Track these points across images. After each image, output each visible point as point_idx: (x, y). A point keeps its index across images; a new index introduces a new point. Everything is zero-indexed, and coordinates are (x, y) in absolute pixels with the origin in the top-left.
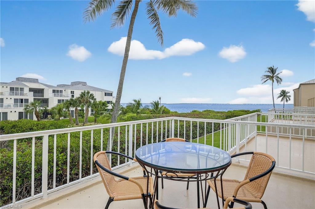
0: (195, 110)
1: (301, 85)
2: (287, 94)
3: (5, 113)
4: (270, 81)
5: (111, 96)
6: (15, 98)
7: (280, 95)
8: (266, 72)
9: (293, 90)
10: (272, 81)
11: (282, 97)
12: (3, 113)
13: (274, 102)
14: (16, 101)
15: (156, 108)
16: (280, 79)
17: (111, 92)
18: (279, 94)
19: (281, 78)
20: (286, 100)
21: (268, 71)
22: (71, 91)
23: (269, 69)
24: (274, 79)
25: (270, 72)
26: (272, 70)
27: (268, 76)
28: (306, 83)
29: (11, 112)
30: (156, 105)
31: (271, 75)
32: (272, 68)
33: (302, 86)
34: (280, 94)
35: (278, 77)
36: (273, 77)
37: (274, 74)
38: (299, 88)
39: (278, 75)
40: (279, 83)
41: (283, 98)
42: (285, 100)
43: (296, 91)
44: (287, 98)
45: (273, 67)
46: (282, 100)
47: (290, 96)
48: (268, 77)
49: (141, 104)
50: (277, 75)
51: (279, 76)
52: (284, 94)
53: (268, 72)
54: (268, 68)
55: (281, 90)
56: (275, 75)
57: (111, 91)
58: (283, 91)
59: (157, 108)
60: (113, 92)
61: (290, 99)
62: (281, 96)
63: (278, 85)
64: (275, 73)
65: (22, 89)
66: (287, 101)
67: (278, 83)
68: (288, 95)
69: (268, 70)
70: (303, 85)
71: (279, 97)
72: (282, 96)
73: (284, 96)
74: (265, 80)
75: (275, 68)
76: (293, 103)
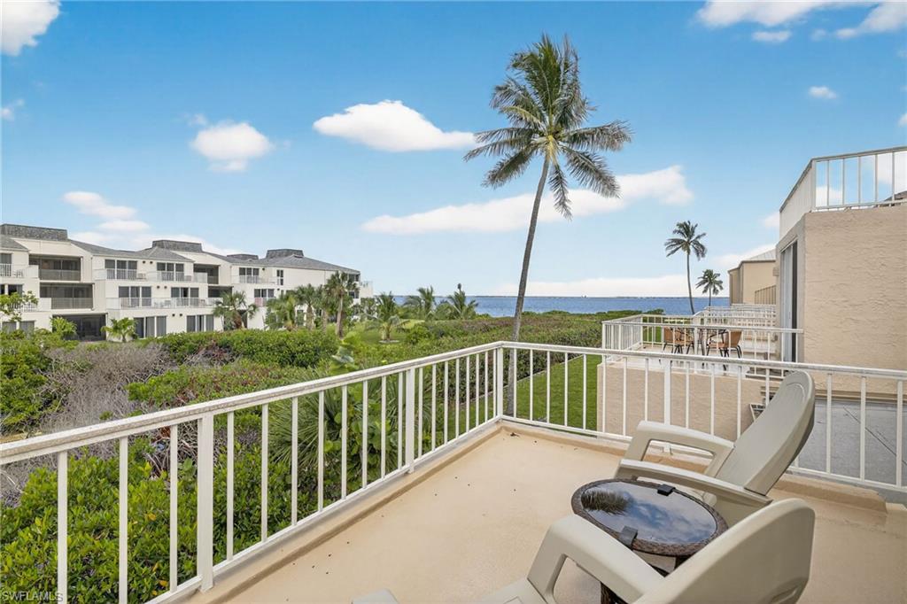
1: (742, 263)
2: (715, 277)
3: (163, 317)
4: (681, 253)
5: (357, 279)
6: (174, 286)
8: (673, 232)
9: (729, 272)
10: (686, 252)
11: (706, 284)
12: (158, 317)
13: (690, 293)
14: (175, 292)
15: (460, 308)
16: (702, 247)
18: (701, 278)
19: (704, 244)
20: (715, 289)
21: (679, 232)
22: (278, 271)
23: (680, 227)
24: (691, 247)
25: (683, 233)
26: (687, 229)
27: (678, 242)
28: (751, 260)
29: (174, 315)
30: (460, 299)
31: (686, 240)
32: (686, 225)
33: (744, 265)
34: (704, 278)
35: (698, 244)
36: (688, 243)
37: (691, 237)
38: (739, 269)
39: (698, 240)
40: (700, 255)
41: (708, 286)
42: (712, 289)
43: (737, 274)
44: (716, 286)
45: (688, 224)
46: (705, 291)
47: (721, 282)
49: (433, 298)
50: (697, 238)
51: (700, 241)
52: (709, 279)
53: (680, 234)
54: (677, 225)
55: (704, 271)
56: (693, 238)
58: (707, 271)
61: (721, 288)
62: (704, 283)
63: (699, 260)
64: (693, 235)
65: (180, 268)
66: (715, 291)
67: (697, 255)
68: (717, 279)
70: (748, 264)
71: (700, 284)
72: (707, 281)
73: (711, 283)
74: (674, 249)
75: (693, 224)
76: (728, 296)
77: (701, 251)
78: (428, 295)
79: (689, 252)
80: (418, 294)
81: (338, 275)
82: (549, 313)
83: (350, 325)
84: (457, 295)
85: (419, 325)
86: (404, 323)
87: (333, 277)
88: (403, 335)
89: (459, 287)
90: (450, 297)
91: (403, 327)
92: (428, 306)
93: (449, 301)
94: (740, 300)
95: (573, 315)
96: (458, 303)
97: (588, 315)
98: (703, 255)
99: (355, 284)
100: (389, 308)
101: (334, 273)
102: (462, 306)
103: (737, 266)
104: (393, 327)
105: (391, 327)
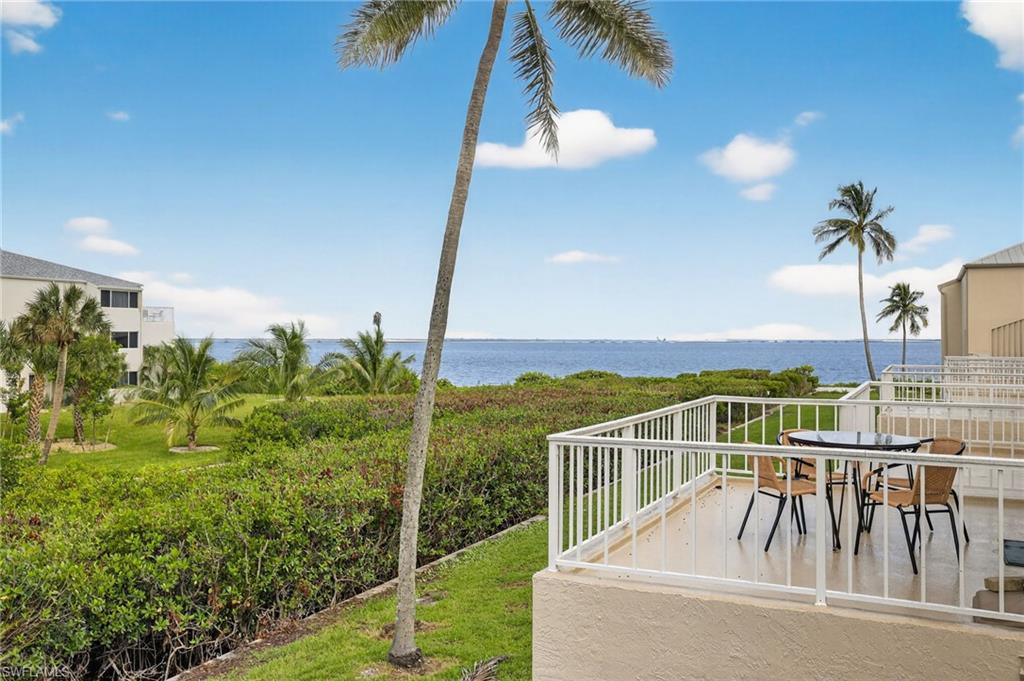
0: (532, 371)
1: (967, 268)
2: (915, 299)
5: (134, 303)
7: (889, 304)
8: (832, 205)
9: (941, 287)
10: (856, 246)
11: (897, 314)
13: (865, 331)
15: (370, 368)
16: (888, 237)
17: (136, 289)
18: (886, 300)
20: (913, 325)
21: (842, 204)
23: (843, 195)
24: (865, 236)
25: (849, 207)
26: (857, 199)
27: (842, 225)
28: (984, 262)
30: (371, 348)
31: (856, 221)
32: (855, 190)
33: (970, 273)
34: (891, 300)
35: (879, 229)
36: (860, 228)
37: (865, 216)
38: (959, 280)
39: (879, 222)
40: (884, 253)
41: (900, 317)
42: (908, 324)
43: (955, 294)
44: (917, 319)
45: (858, 187)
47: (925, 310)
48: (842, 228)
49: (306, 346)
50: (877, 218)
51: (884, 224)
52: (902, 301)
53: (842, 208)
54: (839, 189)
55: (893, 285)
56: (870, 218)
57: (133, 284)
58: (898, 287)
59: (374, 364)
60: (139, 286)
61: (926, 323)
62: (893, 311)
63: (881, 263)
64: (869, 210)
66: (915, 328)
67: (878, 252)
68: (918, 303)
69: (839, 198)
70: (975, 272)
71: (885, 313)
72: (898, 308)
73: (905, 312)
74: (833, 238)
75: (867, 189)
76: (940, 337)
77: (885, 243)
78: (293, 342)
79: (862, 247)
80: (270, 337)
81: (55, 291)
82: (578, 376)
83: (95, 413)
84: (365, 340)
85: (262, 409)
86: (231, 406)
87: (43, 297)
88: (229, 432)
89: (377, 320)
90: (349, 343)
91: (229, 415)
92: (292, 366)
93: (345, 352)
94: (962, 350)
95: (628, 380)
96: (367, 357)
97: (656, 381)
98: (889, 254)
99: (100, 315)
100: (195, 371)
101: (45, 287)
102: (375, 361)
103: (955, 276)
104: (203, 416)
105: (200, 414)
